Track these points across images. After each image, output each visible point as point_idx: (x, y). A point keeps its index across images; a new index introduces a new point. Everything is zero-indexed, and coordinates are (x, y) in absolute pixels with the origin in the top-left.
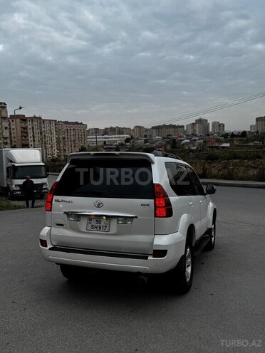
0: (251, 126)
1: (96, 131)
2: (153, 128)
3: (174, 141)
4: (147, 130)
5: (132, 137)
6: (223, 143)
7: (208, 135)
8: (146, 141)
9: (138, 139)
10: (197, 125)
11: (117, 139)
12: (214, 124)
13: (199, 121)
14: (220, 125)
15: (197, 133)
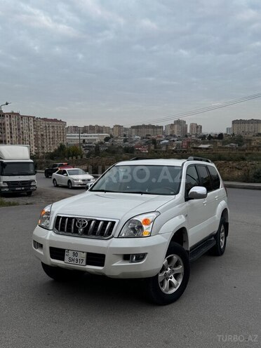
0: (227, 129)
1: (76, 129)
2: (133, 127)
3: (154, 142)
4: (126, 129)
5: (112, 136)
6: (200, 144)
7: (186, 136)
8: (125, 141)
9: (117, 138)
10: (176, 126)
11: (96, 138)
12: (192, 125)
13: (178, 122)
14: (197, 127)
15: (176, 133)
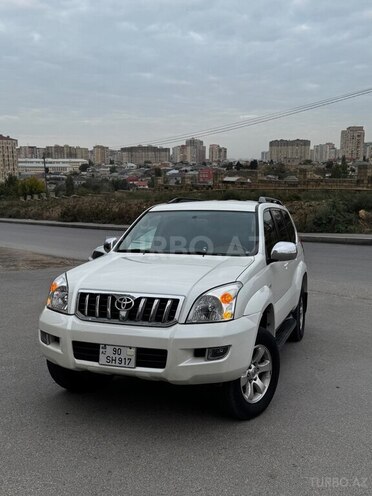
0: (263, 153)
1: (33, 150)
2: (123, 150)
3: (158, 172)
4: (113, 153)
5: (91, 163)
6: (226, 175)
7: (204, 164)
8: (113, 170)
9: (99, 166)
10: (189, 148)
11: (68, 165)
12: (212, 147)
13: (192, 143)
14: (220, 150)
15: (189, 160)
